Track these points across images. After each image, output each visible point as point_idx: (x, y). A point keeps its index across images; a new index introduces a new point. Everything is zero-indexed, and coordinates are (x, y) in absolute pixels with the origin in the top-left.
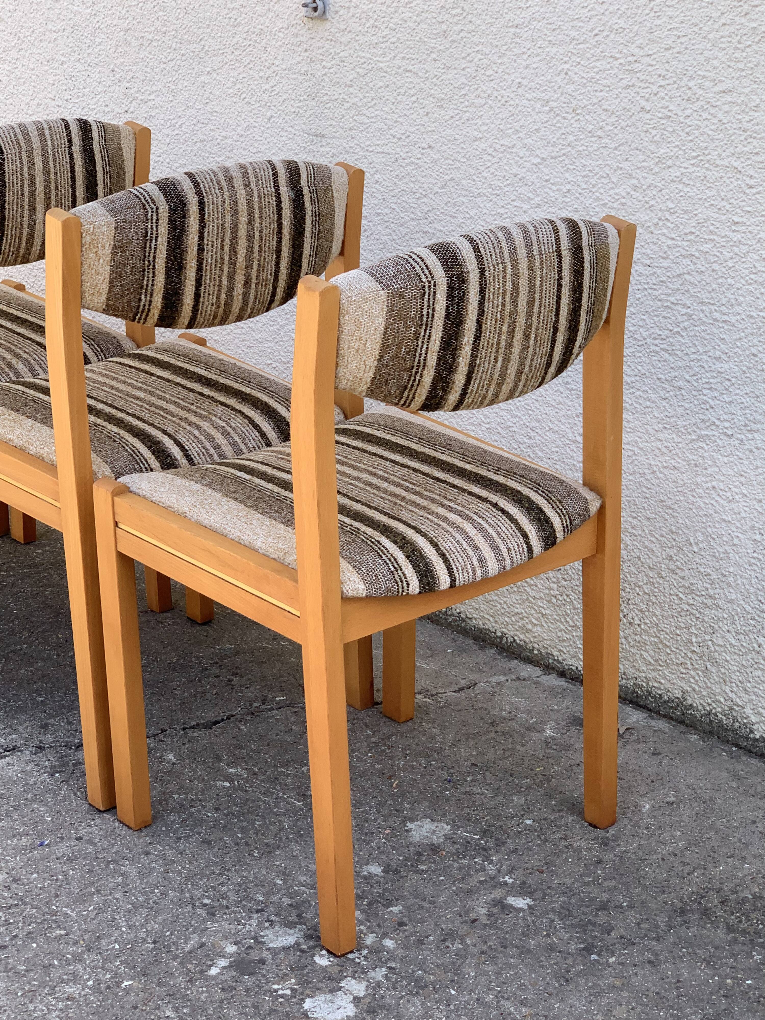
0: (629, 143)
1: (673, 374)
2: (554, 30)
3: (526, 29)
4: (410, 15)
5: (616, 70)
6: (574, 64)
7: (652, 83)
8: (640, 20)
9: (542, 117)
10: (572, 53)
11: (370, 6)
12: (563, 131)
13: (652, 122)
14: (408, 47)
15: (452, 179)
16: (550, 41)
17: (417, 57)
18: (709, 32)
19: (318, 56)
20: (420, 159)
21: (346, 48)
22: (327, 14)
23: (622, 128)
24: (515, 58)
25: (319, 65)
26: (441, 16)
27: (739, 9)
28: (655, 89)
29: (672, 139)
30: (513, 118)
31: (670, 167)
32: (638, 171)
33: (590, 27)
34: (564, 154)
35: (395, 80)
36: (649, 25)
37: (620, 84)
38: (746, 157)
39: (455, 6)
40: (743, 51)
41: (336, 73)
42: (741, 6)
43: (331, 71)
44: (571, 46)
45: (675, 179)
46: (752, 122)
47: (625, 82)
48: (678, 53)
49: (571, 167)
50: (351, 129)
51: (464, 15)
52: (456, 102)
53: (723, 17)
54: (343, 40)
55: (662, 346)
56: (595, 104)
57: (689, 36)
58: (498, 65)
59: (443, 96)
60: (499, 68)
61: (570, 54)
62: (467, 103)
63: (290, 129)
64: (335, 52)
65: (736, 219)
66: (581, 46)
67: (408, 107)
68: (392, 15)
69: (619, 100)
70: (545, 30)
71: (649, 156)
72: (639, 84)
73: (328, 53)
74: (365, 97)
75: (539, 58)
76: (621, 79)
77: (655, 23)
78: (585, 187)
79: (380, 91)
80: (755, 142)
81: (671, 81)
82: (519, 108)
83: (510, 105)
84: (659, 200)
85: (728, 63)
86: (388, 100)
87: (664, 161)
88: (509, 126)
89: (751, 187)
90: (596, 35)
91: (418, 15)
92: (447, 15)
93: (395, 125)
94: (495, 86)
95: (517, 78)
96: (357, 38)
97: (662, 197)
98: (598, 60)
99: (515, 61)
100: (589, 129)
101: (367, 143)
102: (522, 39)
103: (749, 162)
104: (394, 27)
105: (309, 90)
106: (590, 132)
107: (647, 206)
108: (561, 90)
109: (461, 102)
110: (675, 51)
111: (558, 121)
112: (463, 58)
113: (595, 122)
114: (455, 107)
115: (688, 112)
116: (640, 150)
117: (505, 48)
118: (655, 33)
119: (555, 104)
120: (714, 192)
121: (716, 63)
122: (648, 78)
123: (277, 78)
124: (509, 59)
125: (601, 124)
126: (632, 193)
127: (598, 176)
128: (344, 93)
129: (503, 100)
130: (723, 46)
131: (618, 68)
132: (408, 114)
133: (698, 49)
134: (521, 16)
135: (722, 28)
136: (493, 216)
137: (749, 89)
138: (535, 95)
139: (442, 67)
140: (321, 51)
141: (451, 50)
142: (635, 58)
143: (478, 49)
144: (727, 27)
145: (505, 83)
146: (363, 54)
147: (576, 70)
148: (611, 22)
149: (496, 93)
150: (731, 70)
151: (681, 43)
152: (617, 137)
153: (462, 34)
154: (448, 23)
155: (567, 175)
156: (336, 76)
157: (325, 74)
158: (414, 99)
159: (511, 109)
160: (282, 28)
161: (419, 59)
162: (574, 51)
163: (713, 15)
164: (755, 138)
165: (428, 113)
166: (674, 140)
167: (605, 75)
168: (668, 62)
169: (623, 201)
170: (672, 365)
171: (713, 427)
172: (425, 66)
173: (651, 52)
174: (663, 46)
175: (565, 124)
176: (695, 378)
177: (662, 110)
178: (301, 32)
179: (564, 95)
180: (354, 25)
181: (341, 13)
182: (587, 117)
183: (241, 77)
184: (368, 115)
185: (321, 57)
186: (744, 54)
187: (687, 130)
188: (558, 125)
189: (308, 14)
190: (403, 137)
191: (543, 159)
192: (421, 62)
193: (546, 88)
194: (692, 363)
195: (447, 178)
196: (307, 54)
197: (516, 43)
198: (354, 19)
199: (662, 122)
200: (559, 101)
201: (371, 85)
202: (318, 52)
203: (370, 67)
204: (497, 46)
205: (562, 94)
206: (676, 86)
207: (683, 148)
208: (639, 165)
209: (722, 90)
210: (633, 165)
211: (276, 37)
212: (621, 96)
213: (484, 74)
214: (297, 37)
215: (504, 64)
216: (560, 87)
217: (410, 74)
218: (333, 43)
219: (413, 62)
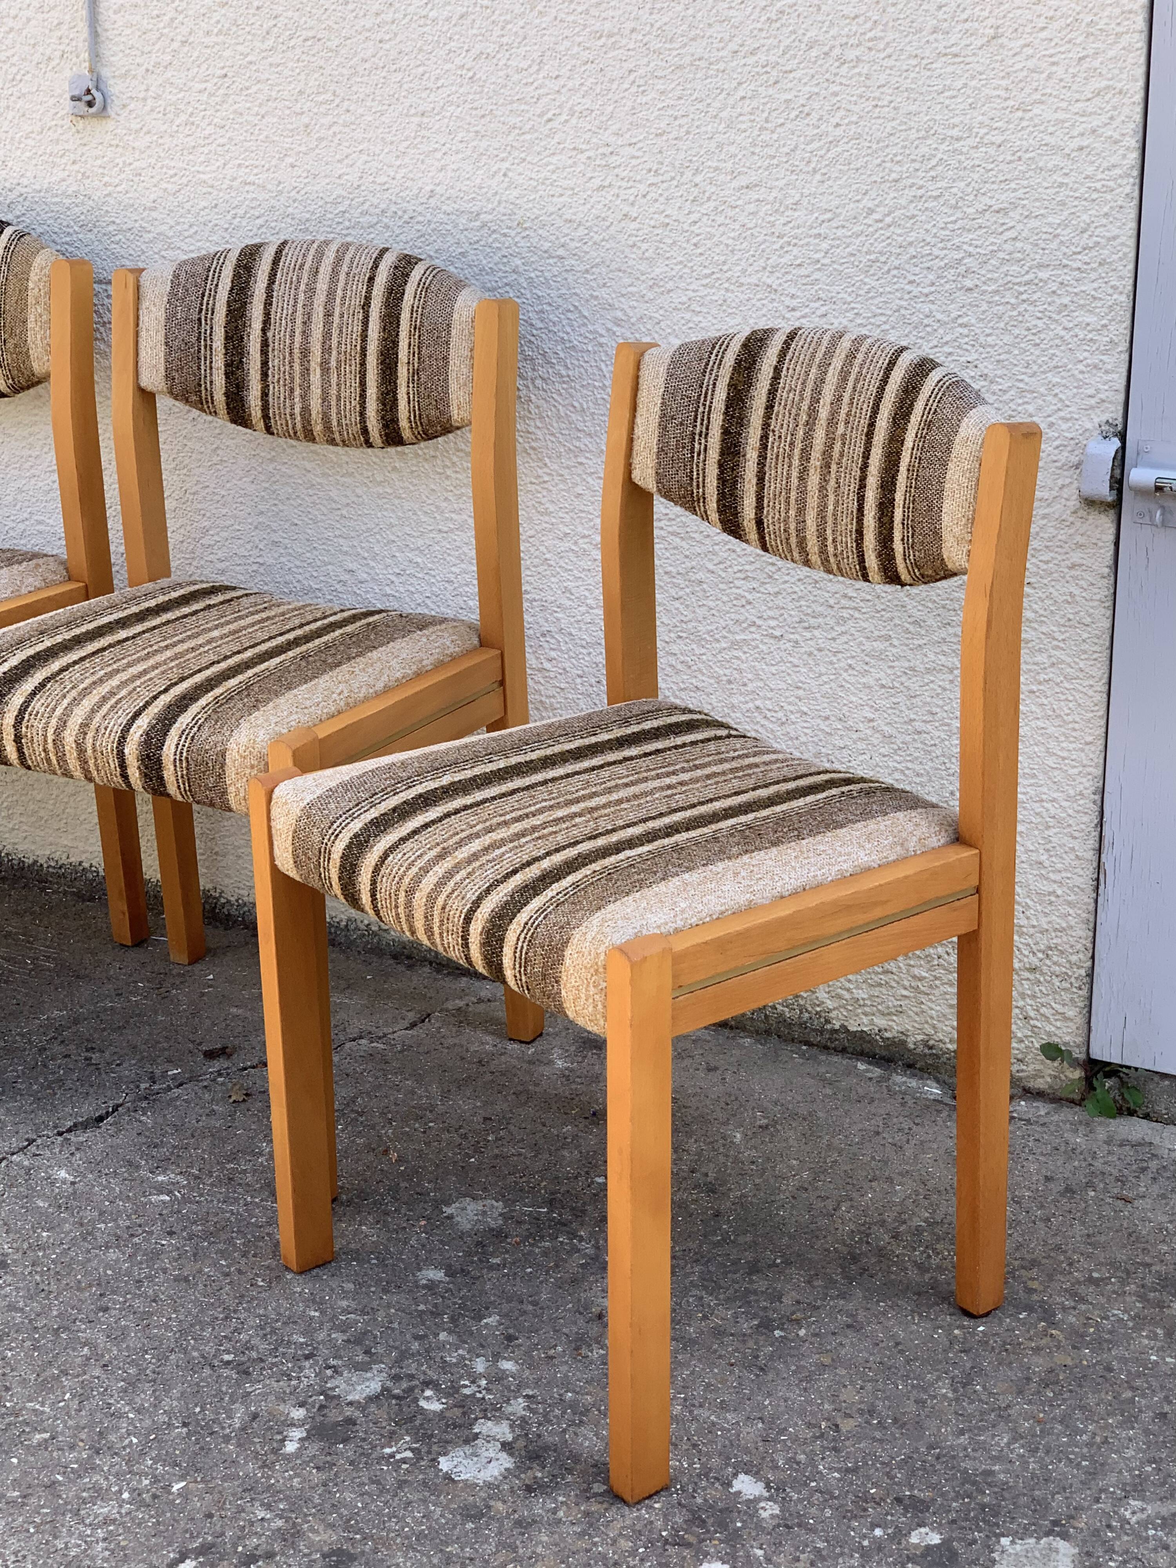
0: (608, 263)
1: (689, 565)
2: (483, 116)
3: (437, 118)
4: (248, 105)
5: (582, 167)
6: (517, 161)
7: (639, 181)
8: (616, 97)
10: (512, 146)
11: (180, 96)
12: (504, 252)
13: (640, 233)
14: (246, 151)
16: (477, 132)
17: (263, 163)
18: (721, 110)
19: (95, 169)
21: (143, 156)
22: (109, 109)
24: (422, 157)
25: (97, 182)
26: (299, 105)
27: (765, 77)
28: (643, 188)
29: (672, 253)
30: (423, 239)
31: (669, 291)
32: (622, 299)
33: (539, 111)
35: (227, 197)
36: (629, 104)
37: (589, 185)
38: (783, 270)
39: (321, 90)
40: (773, 132)
41: (127, 192)
42: (767, 72)
43: (119, 189)
44: (510, 138)
45: (680, 306)
46: (791, 225)
47: (597, 182)
48: (676, 139)
51: (337, 101)
53: (741, 88)
54: (136, 145)
55: (670, 529)
56: (552, 214)
57: (692, 116)
58: (395, 168)
59: (308, 216)
60: (396, 172)
61: (509, 148)
62: (347, 224)
64: (124, 162)
66: (528, 137)
67: (251, 234)
68: (218, 107)
69: (588, 206)
70: (468, 117)
71: (638, 279)
72: (619, 184)
73: (112, 165)
74: (178, 223)
75: (460, 156)
76: (591, 178)
77: (639, 101)
79: (202, 213)
80: (795, 251)
81: (667, 177)
85: (752, 149)
86: (216, 225)
87: (661, 283)
89: (793, 310)
90: (550, 120)
91: (260, 105)
92: (309, 104)
94: (394, 199)
95: (427, 184)
96: (160, 141)
97: (661, 332)
99: (423, 162)
100: (544, 248)
102: (433, 130)
103: (789, 277)
104: (223, 123)
105: (83, 218)
106: (546, 252)
108: (498, 197)
109: (338, 223)
110: (671, 136)
111: (496, 240)
112: (339, 161)
113: (553, 238)
114: (329, 230)
115: (694, 217)
116: (625, 272)
117: (405, 144)
118: (640, 115)
119: (490, 217)
121: (733, 149)
122: (632, 174)
123: (27, 204)
124: (412, 159)
125: (562, 240)
126: (615, 329)
127: (560, 310)
128: (142, 219)
129: (406, 217)
130: (743, 126)
131: (584, 164)
133: (707, 133)
134: (429, 100)
135: (741, 103)
137: (784, 182)
138: (456, 206)
139: (305, 175)
140: (99, 162)
141: (317, 151)
142: (610, 149)
143: (361, 147)
144: (748, 102)
145: (407, 192)
146: (172, 164)
147: (520, 170)
148: (571, 102)
149: (394, 208)
150: (756, 157)
151: (680, 126)
152: (588, 257)
153: (335, 129)
154: (311, 114)
156: (128, 196)
157: (109, 195)
158: (259, 222)
159: (419, 227)
160: (32, 132)
161: (267, 166)
162: (515, 144)
163: (725, 87)
164: (795, 245)
166: (675, 255)
167: (565, 174)
168: (660, 152)
170: (687, 553)
171: (753, 629)
172: (276, 175)
173: (634, 140)
174: (653, 130)
175: (507, 245)
176: (722, 566)
177: (656, 216)
178: (65, 137)
179: (503, 205)
180: (154, 122)
181: (132, 107)
182: (540, 232)
184: (185, 248)
185: (101, 170)
186: (775, 136)
187: (694, 241)
188: (496, 244)
189: (76, 111)
192: (268, 170)
193: (473, 195)
194: (716, 547)
196: (76, 167)
197: (423, 137)
198: (154, 115)
199: (657, 231)
200: (495, 213)
201: (187, 206)
202: (95, 164)
203: (185, 180)
204: (392, 143)
205: (499, 203)
206: (675, 183)
207: (690, 265)
208: (624, 291)
209: (744, 184)
210: (614, 292)
211: (22, 146)
212: (592, 200)
213: (373, 182)
214: (57, 144)
215: (405, 166)
216: (496, 193)
217: (252, 188)
218: (120, 150)
219: (255, 171)
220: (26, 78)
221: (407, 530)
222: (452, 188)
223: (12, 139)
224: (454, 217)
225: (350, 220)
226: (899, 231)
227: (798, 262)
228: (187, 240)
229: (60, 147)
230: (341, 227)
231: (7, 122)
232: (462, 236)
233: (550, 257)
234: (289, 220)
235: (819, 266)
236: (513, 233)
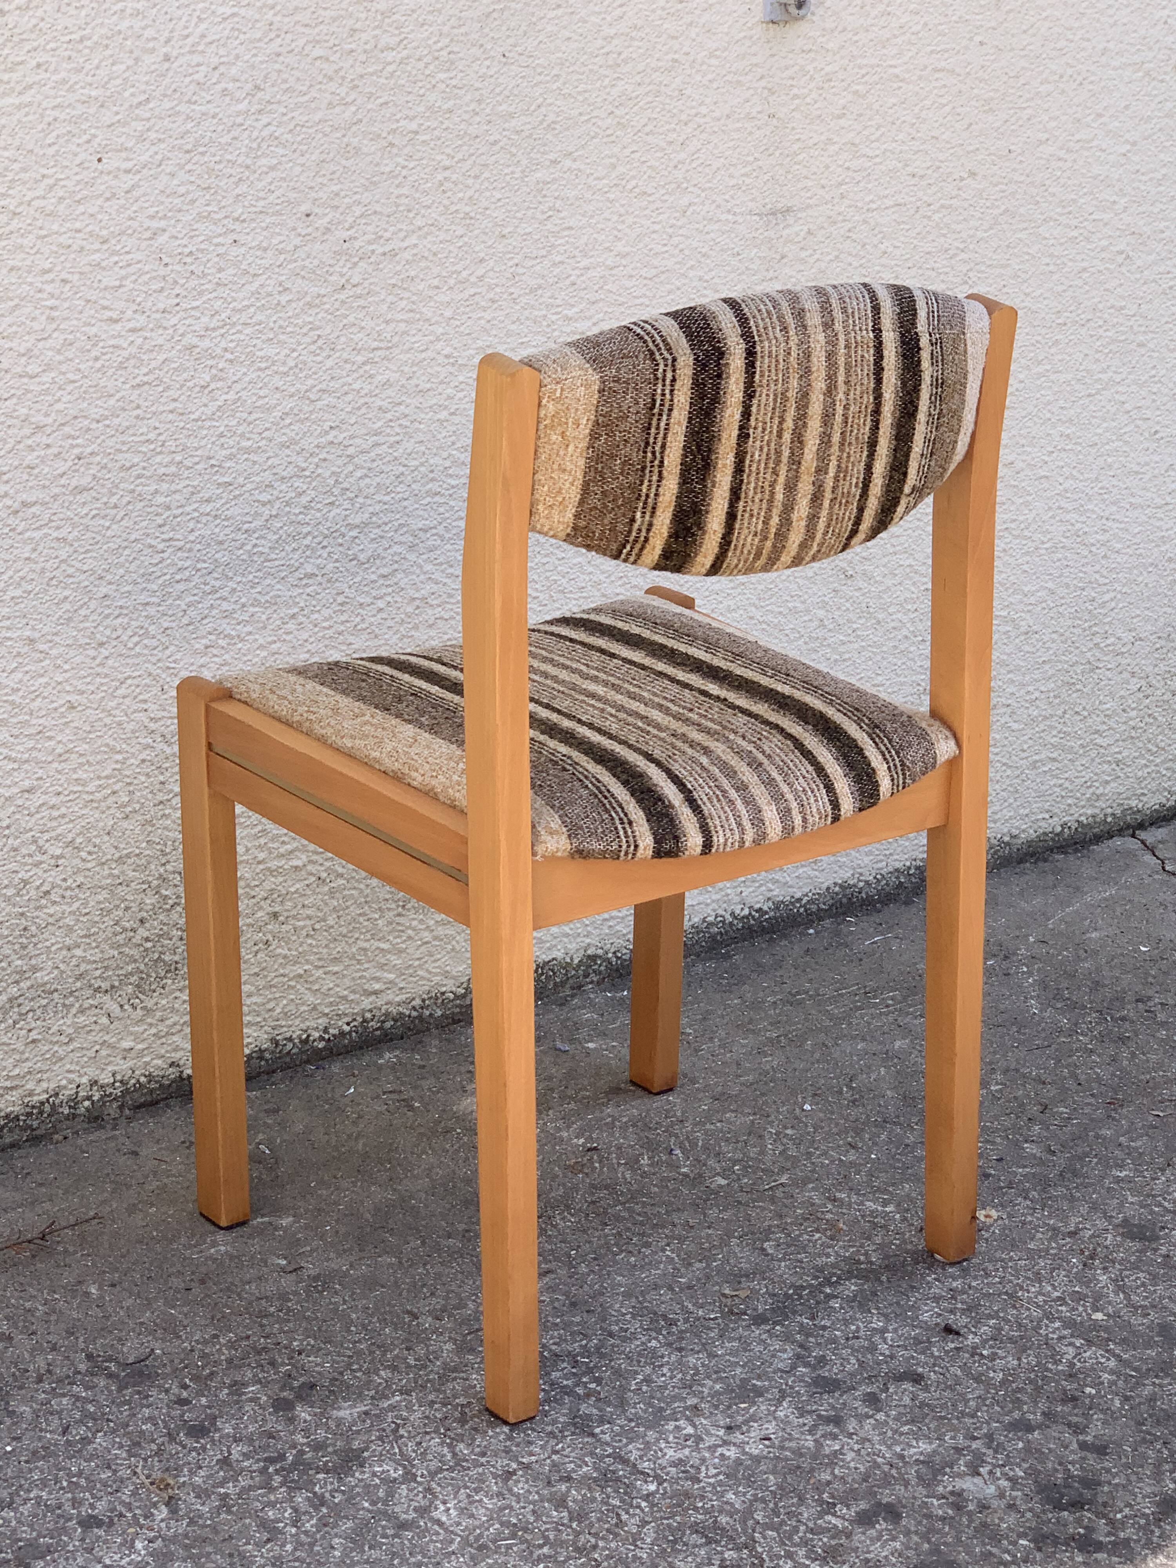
9: (1133, 88)
14: (939, 35)
17: (954, 46)
20: (956, 197)
21: (835, 58)
25: (784, 97)
30: (1093, 99)
35: (917, 89)
41: (815, 102)
43: (808, 100)
49: (1167, 144)
50: (839, 185)
52: (1011, 98)
54: (830, 45)
58: (1074, 31)
59: (992, 94)
60: (1075, 34)
62: (1028, 96)
63: (726, 216)
64: (815, 68)
67: (937, 125)
74: (866, 127)
79: (891, 111)
82: (1103, 84)
83: (1091, 82)
86: (904, 122)
88: (1087, 112)
93: (915, 157)
96: (855, 38)
101: (867, 199)
105: (765, 141)
112: (1025, 32)
114: (1010, 105)
119: (1152, 65)
129: (1080, 78)
132: (937, 135)
136: (1062, 244)
138: (1124, 60)
140: (788, 73)
145: (1082, 53)
146: (865, 62)
149: (1070, 71)
155: (1162, 156)
156: (816, 106)
159: (1091, 87)
161: (957, 48)
172: (966, 56)
178: (754, 48)
183: (627, 152)
184: (871, 153)
185: (791, 82)
189: (773, 17)
190: (930, 172)
191: (1134, 144)
192: (959, 52)
193: (1139, 47)
195: (996, 212)
196: (763, 83)
201: (876, 106)
202: (784, 75)
203: (876, 78)
211: (704, 67)
213: (1054, 49)
214: (743, 59)
215: (1082, 28)
217: (941, 75)
218: (812, 55)
219: (946, 55)
221: (1061, 403)
222: (1122, 42)
223: (694, 61)
224: (1121, 71)
225: (1029, 92)
228: (872, 145)
229: (746, 62)
230: (1022, 100)
231: (689, 42)
232: (1127, 89)
234: (973, 103)
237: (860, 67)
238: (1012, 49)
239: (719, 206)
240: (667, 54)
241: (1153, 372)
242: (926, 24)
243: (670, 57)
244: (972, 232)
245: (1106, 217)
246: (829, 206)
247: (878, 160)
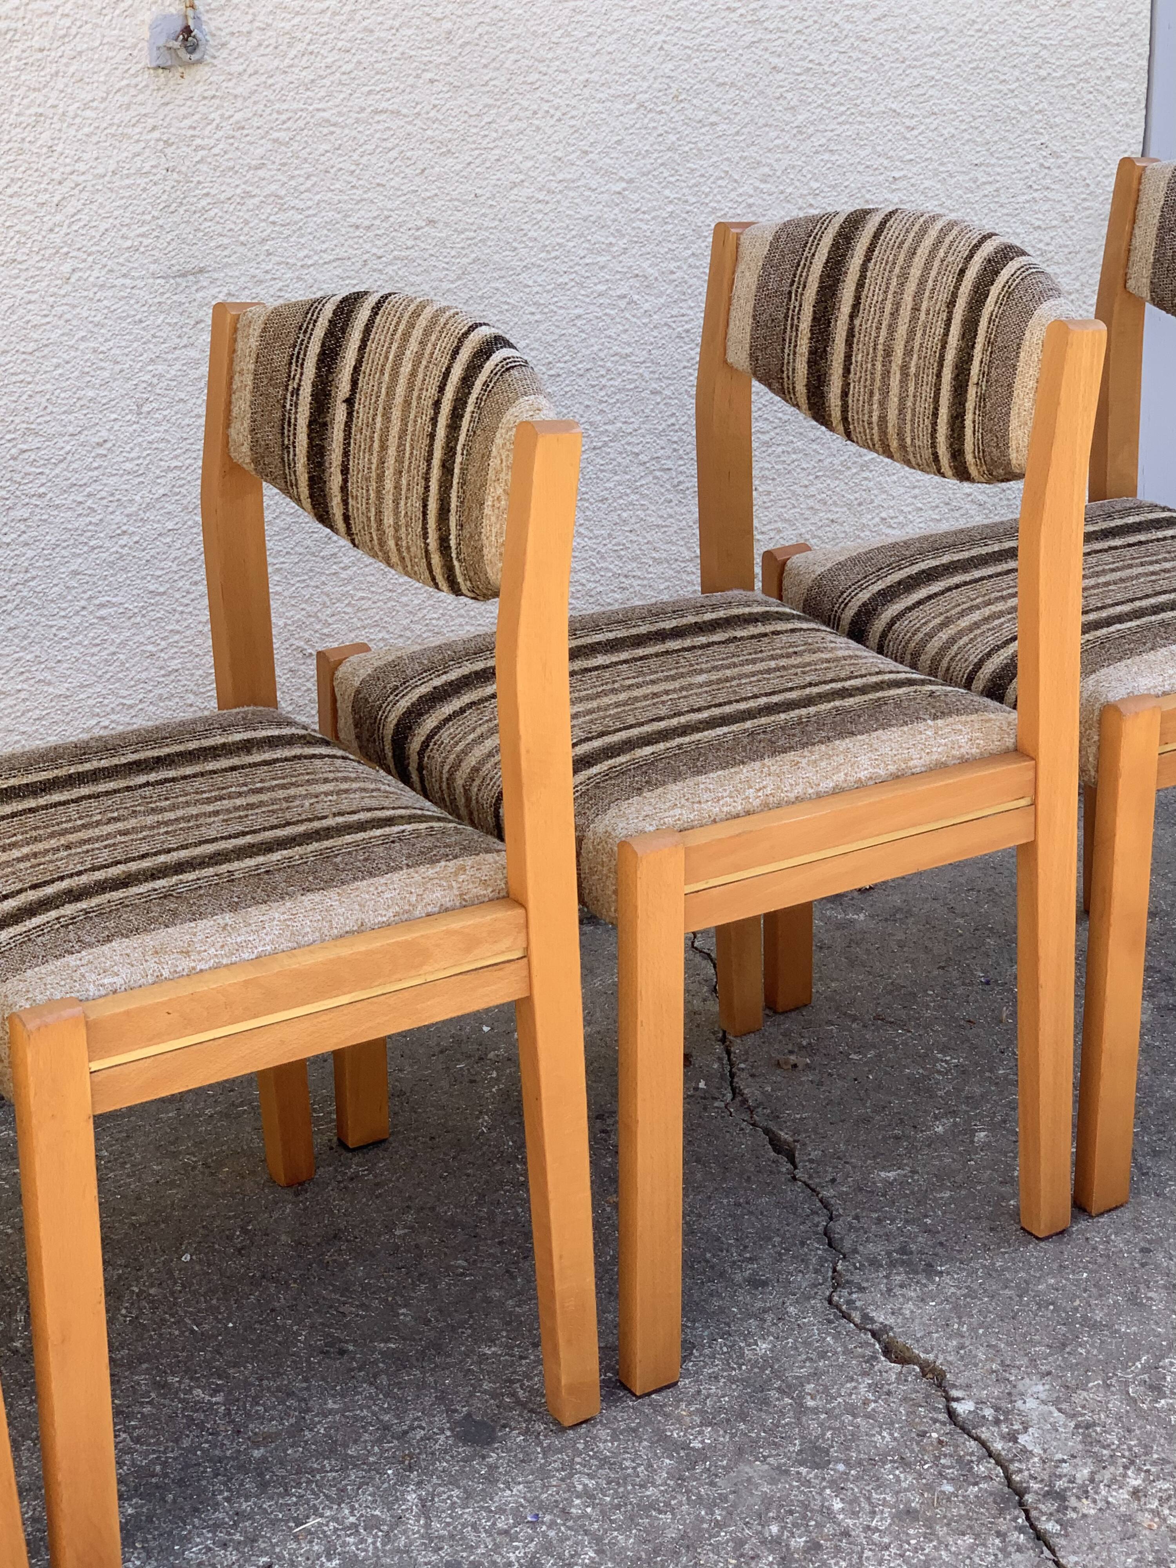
4: (380, 19)
6: (672, 31)
7: (786, 31)
9: (626, 121)
10: (667, 16)
11: (296, 21)
12: (660, 130)
13: (786, 83)
14: (377, 73)
15: (474, 261)
17: (397, 84)
20: (413, 247)
21: (246, 104)
23: (745, 103)
24: (575, 45)
25: (185, 149)
28: (790, 37)
30: (577, 135)
32: (769, 155)
34: (662, 164)
35: (354, 133)
37: (741, 43)
41: (225, 152)
43: (215, 151)
44: (666, 8)
47: (748, 39)
49: (672, 179)
50: (264, 241)
52: (474, 138)
54: (239, 90)
58: (547, 62)
59: (449, 135)
60: (548, 66)
61: (664, 19)
62: (495, 135)
63: (122, 281)
64: (222, 116)
65: (897, 174)
67: (383, 171)
68: (343, 27)
69: (739, 65)
72: (768, 37)
74: (292, 177)
75: (615, 36)
78: (694, 200)
79: (323, 159)
81: (810, 22)
82: (587, 118)
83: (572, 117)
84: (798, 184)
86: (341, 169)
88: (570, 149)
89: (913, 129)
93: (357, 207)
95: (581, 74)
96: (270, 81)
97: (803, 179)
98: (707, 18)
100: (697, 119)
101: (301, 254)
103: (909, 98)
104: (349, 45)
105: (165, 197)
107: (782, 197)
108: (653, 74)
112: (485, 66)
113: (706, 105)
114: (473, 146)
117: (558, 33)
119: (647, 96)
120: (869, 150)
122: (780, 25)
125: (716, 106)
126: (762, 186)
127: (712, 179)
129: (558, 114)
132: (384, 182)
136: (548, 292)
137: (907, 8)
138: (612, 92)
140: (187, 122)
141: (460, 59)
143: (509, 46)
145: (560, 86)
146: (285, 106)
147: (675, 40)
149: (545, 106)
152: (739, 117)
154: (454, 17)
155: (667, 192)
156: (226, 157)
159: (572, 122)
161: (402, 87)
162: (671, 14)
164: (914, 67)
165: (423, 171)
166: (815, 98)
167: (718, 36)
169: (751, 201)
172: (413, 95)
175: (663, 121)
177: (800, 63)
178: (141, 97)
179: (659, 80)
180: (261, 60)
181: (233, 44)
182: (695, 101)
184: (301, 205)
185: (191, 132)
187: (833, 81)
188: (653, 124)
189: (160, 62)
190: (377, 222)
191: (631, 181)
192: (403, 91)
193: (629, 76)
195: (465, 260)
196: (156, 134)
198: (262, 50)
199: (801, 78)
200: (651, 91)
201: (304, 154)
202: (182, 125)
203: (301, 123)
204: (544, 34)
205: (655, 78)
206: (817, 26)
207: (829, 105)
208: (771, 145)
209: (875, 17)
210: (761, 148)
211: (78, 120)
212: (743, 59)
213: (524, 83)
214: (128, 109)
215: (557, 59)
216: (652, 69)
217: (383, 117)
218: (217, 101)
219: (388, 95)
220: (82, 30)
222: (608, 72)
223: (64, 114)
224: (608, 104)
225: (496, 131)
226: (994, 37)
227: (917, 83)
228: (302, 196)
229: (132, 113)
230: (488, 140)
231: (55, 93)
232: (618, 123)
233: (704, 126)
234: (427, 145)
235: (933, 83)
236: (667, 108)
237: (278, 112)
238: (471, 86)
239: (111, 271)
240: (28, 107)
241: (673, 420)
242: (359, 63)
243: (32, 110)
244: (435, 284)
245: (602, 260)
246: (254, 264)
247: (311, 212)
